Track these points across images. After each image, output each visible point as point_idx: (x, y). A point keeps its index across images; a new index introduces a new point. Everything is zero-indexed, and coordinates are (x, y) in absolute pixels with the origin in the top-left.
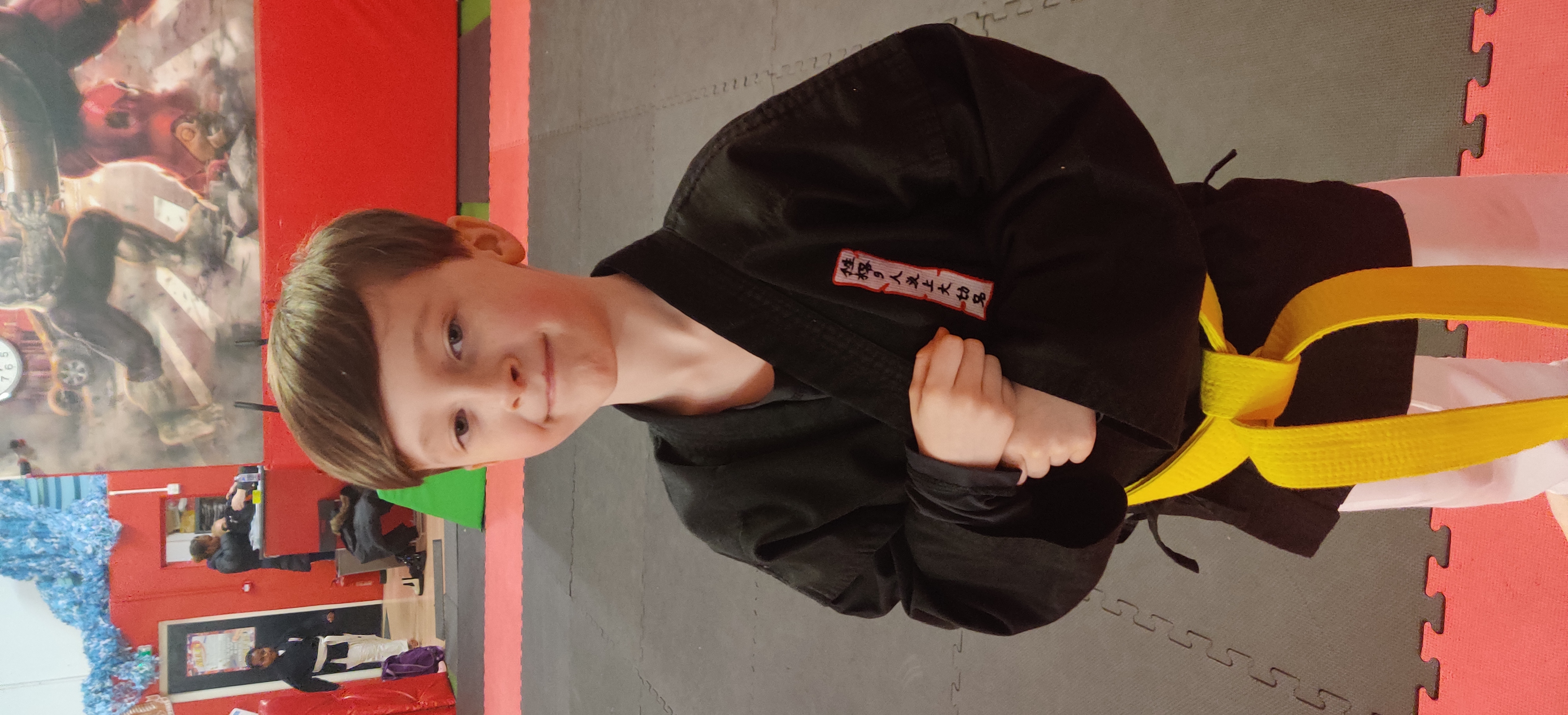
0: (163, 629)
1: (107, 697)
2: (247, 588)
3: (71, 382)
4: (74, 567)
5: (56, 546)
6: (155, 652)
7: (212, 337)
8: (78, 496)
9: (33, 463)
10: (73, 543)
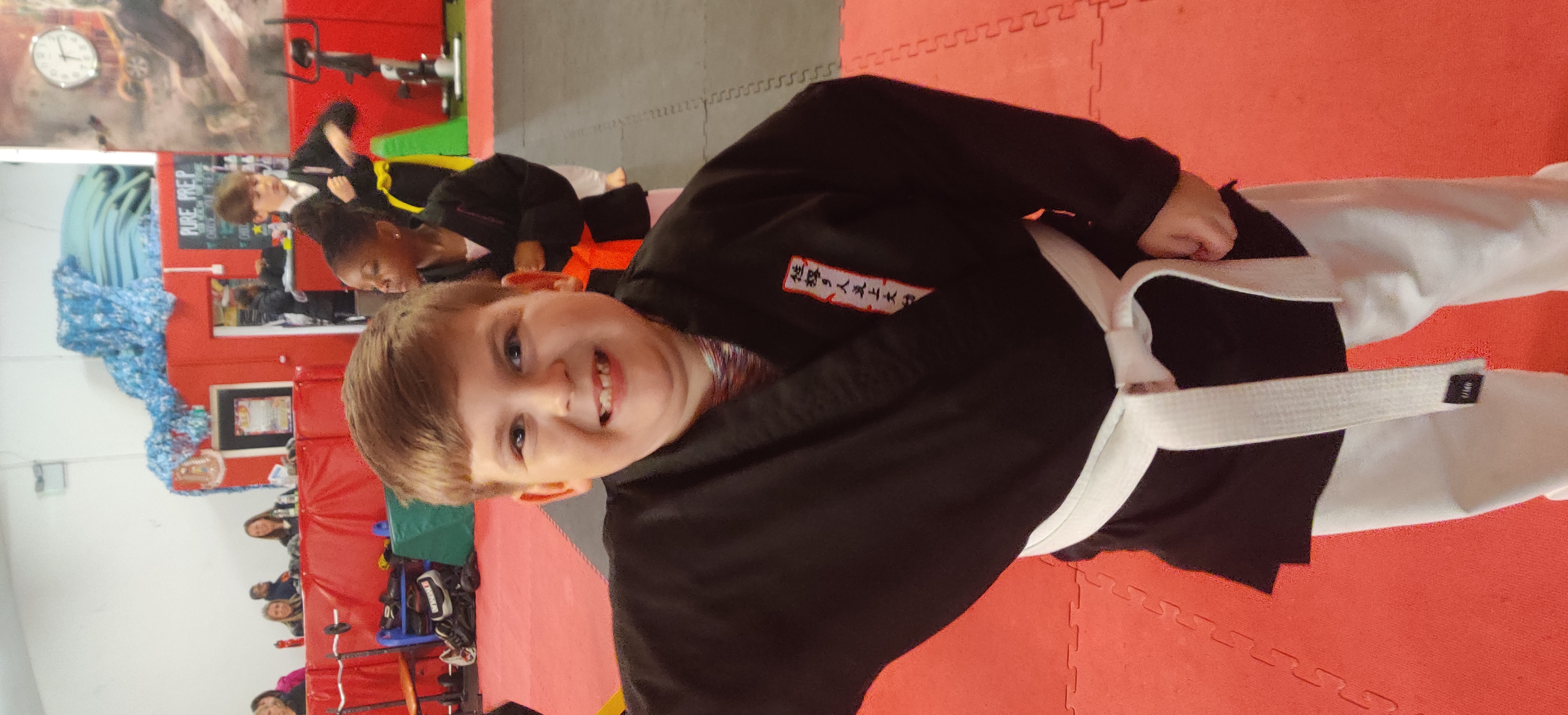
0: (214, 392)
1: (167, 448)
2: (282, 359)
3: (135, 74)
4: (135, 339)
5: (120, 320)
6: (208, 410)
7: (245, 44)
8: (136, 276)
9: (108, 139)
10: (133, 315)
